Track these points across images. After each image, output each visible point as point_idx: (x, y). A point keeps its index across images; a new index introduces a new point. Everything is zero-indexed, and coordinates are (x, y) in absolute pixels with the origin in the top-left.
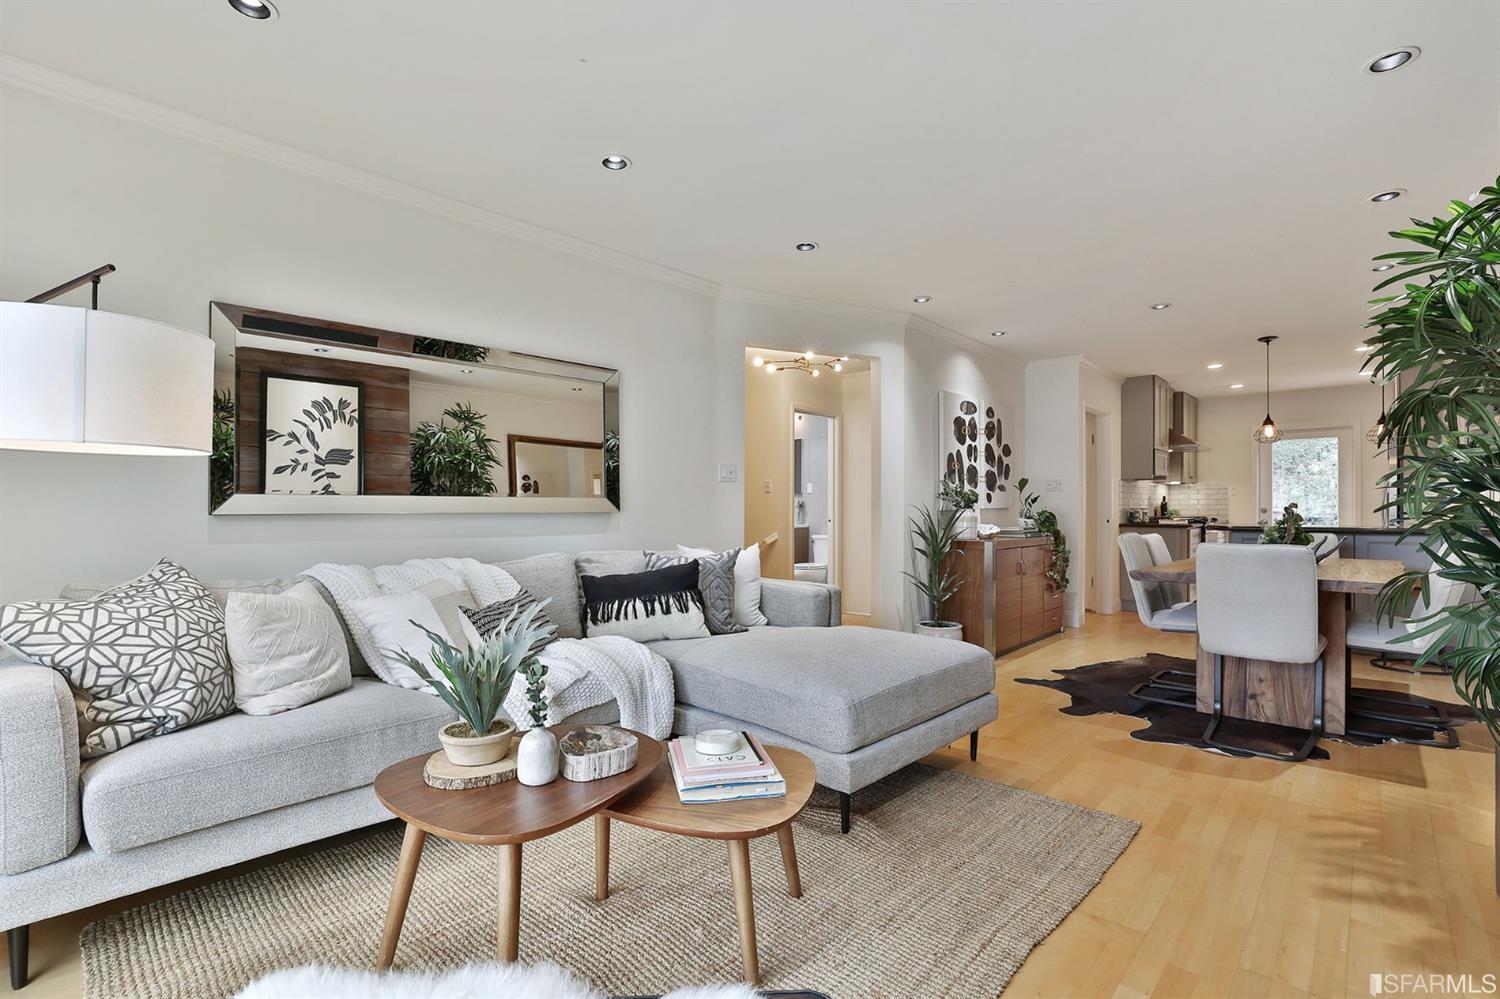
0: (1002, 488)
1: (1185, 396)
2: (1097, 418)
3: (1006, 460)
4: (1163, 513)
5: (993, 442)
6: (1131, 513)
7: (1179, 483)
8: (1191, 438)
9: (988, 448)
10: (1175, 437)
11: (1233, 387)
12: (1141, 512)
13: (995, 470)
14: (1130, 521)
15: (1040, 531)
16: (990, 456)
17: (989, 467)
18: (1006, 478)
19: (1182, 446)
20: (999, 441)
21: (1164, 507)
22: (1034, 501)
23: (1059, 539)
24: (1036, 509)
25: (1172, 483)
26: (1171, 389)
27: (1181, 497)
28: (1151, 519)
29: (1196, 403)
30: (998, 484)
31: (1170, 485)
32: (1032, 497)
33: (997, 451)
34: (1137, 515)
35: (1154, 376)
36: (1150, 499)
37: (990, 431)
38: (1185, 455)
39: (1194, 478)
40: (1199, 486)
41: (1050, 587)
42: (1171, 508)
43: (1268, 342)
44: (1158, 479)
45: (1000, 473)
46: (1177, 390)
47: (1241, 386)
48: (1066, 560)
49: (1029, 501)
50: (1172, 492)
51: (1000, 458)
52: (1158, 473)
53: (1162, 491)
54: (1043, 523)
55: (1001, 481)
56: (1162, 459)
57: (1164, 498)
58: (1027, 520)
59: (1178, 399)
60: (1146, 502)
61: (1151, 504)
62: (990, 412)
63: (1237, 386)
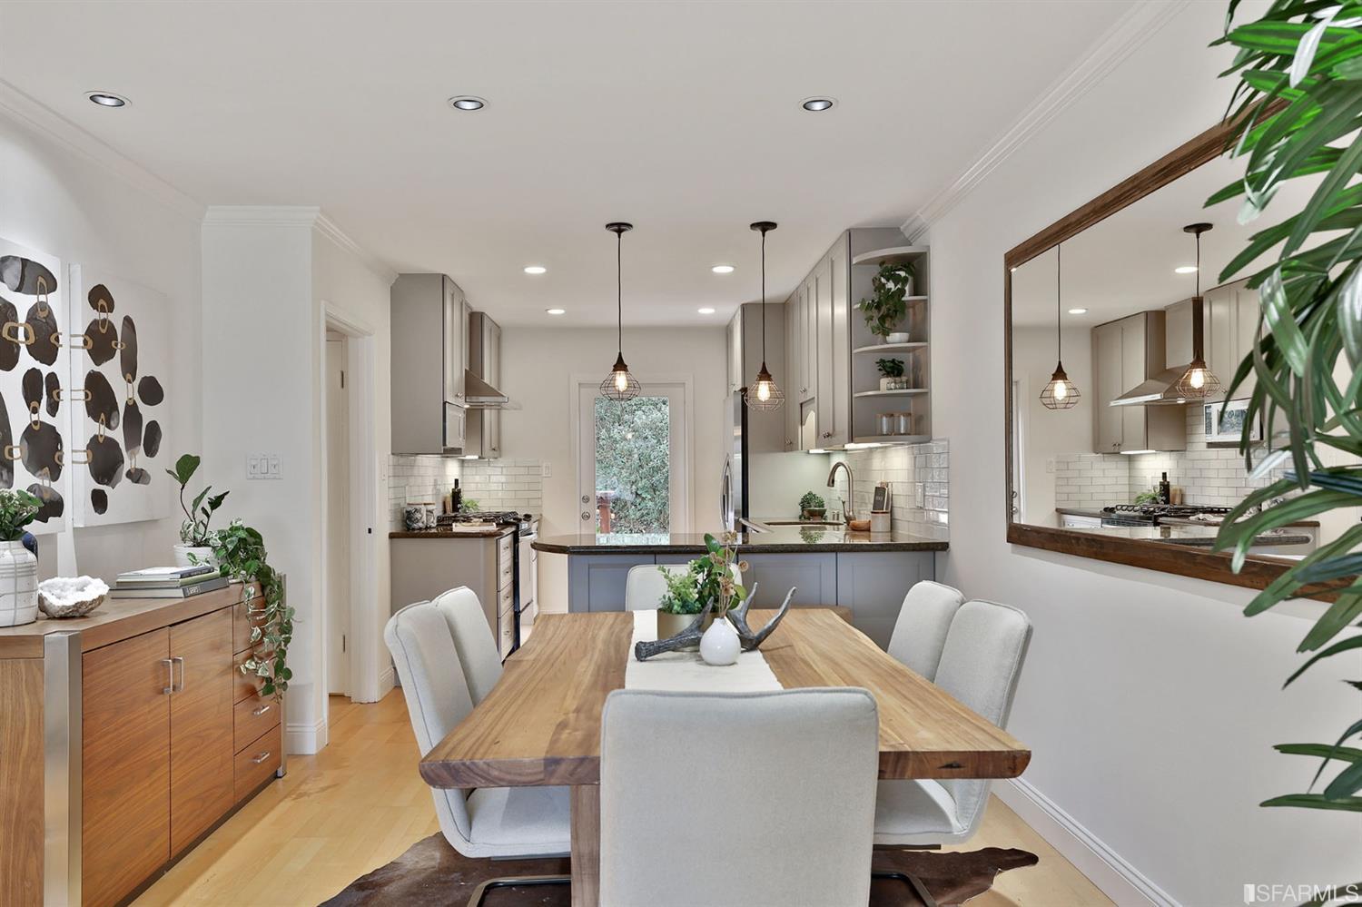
0: (138, 476)
1: (486, 321)
2: (351, 341)
3: (148, 413)
4: (455, 509)
5: (112, 370)
6: (408, 512)
7: (476, 457)
8: (493, 385)
9: (96, 384)
10: (473, 384)
11: (551, 312)
12: (424, 509)
13: (118, 435)
14: (408, 528)
15: (225, 574)
16: (99, 399)
17: (96, 428)
18: (151, 450)
19: (482, 399)
20: (129, 368)
21: (456, 496)
22: (216, 503)
23: (269, 584)
24: (220, 521)
25: (468, 457)
26: (468, 306)
27: (477, 478)
28: (440, 520)
29: (499, 331)
30: (128, 465)
31: (463, 461)
32: (212, 494)
33: (124, 392)
34: (418, 516)
35: (444, 276)
36: (435, 484)
37: (100, 342)
38: (486, 412)
39: (497, 450)
40: (501, 462)
41: (251, 692)
42: (465, 497)
43: (619, 232)
44: (450, 452)
45: (132, 441)
46: (475, 310)
47: (562, 312)
48: (286, 629)
49: (205, 503)
50: (467, 471)
51: (132, 410)
52: (449, 445)
53: (452, 469)
54: (231, 556)
55: (135, 459)
56: (456, 418)
57: (456, 481)
58: (196, 551)
59: (476, 321)
60: (430, 490)
61: (437, 493)
62: (100, 297)
63: (556, 312)
